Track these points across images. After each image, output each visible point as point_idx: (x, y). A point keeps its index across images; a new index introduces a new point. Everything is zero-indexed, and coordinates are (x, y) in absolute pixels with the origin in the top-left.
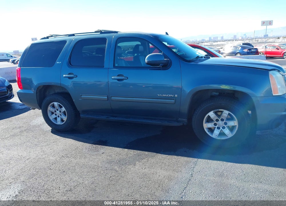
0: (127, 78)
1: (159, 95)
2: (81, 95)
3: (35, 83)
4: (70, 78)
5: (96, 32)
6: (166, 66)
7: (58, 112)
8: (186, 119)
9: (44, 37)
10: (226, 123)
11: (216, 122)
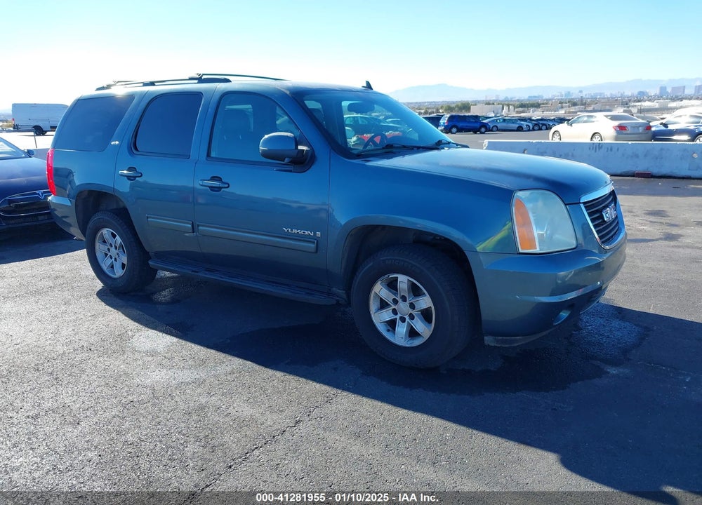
0: (227, 186)
1: (286, 231)
2: (147, 217)
3: (78, 180)
4: (129, 177)
5: (191, 79)
7: (113, 249)
8: (344, 292)
10: (412, 306)
11: (393, 307)
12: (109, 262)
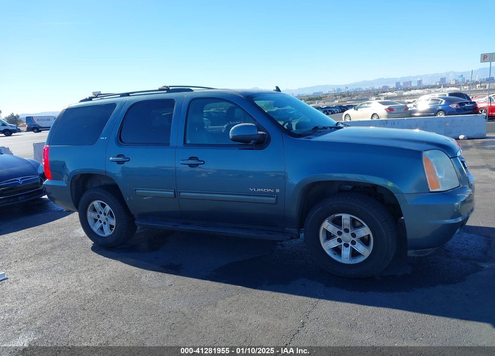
0: (203, 163)
1: (252, 190)
2: (136, 190)
3: (71, 168)
4: (119, 162)
5: (160, 90)
6: (261, 143)
7: (102, 216)
8: (297, 230)
9: (84, 98)
10: (354, 235)
11: (338, 237)
12: (98, 225)
